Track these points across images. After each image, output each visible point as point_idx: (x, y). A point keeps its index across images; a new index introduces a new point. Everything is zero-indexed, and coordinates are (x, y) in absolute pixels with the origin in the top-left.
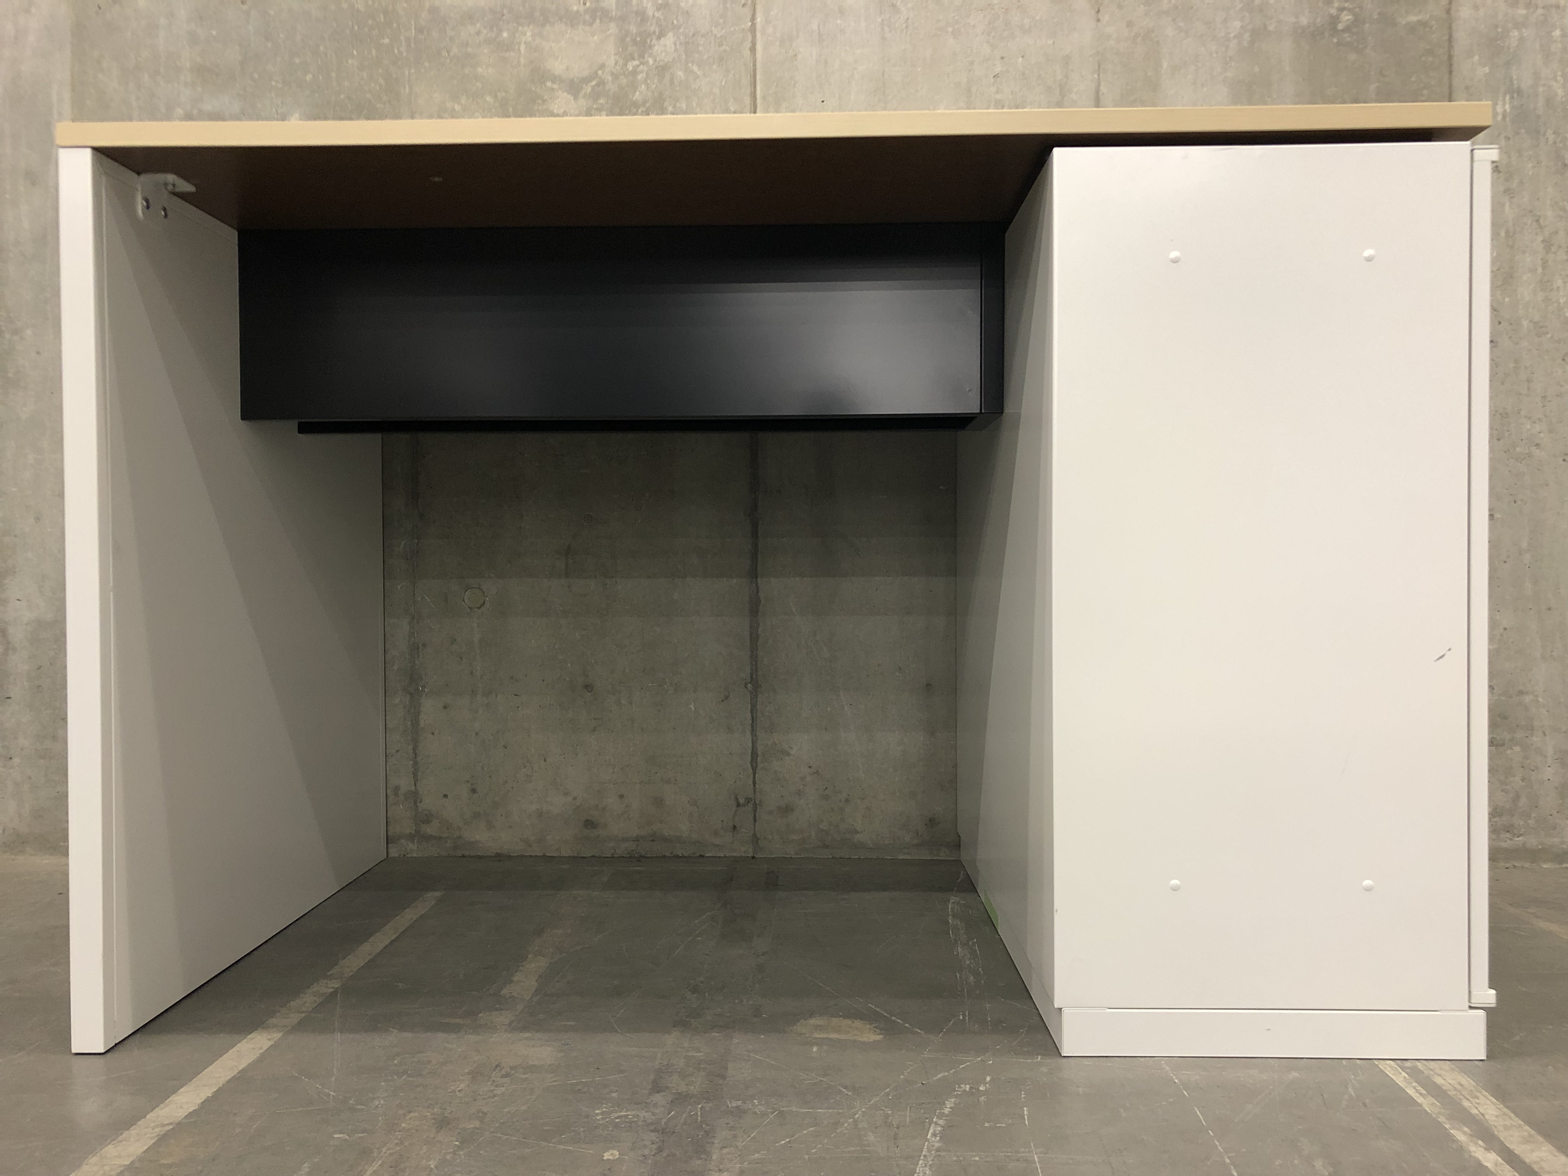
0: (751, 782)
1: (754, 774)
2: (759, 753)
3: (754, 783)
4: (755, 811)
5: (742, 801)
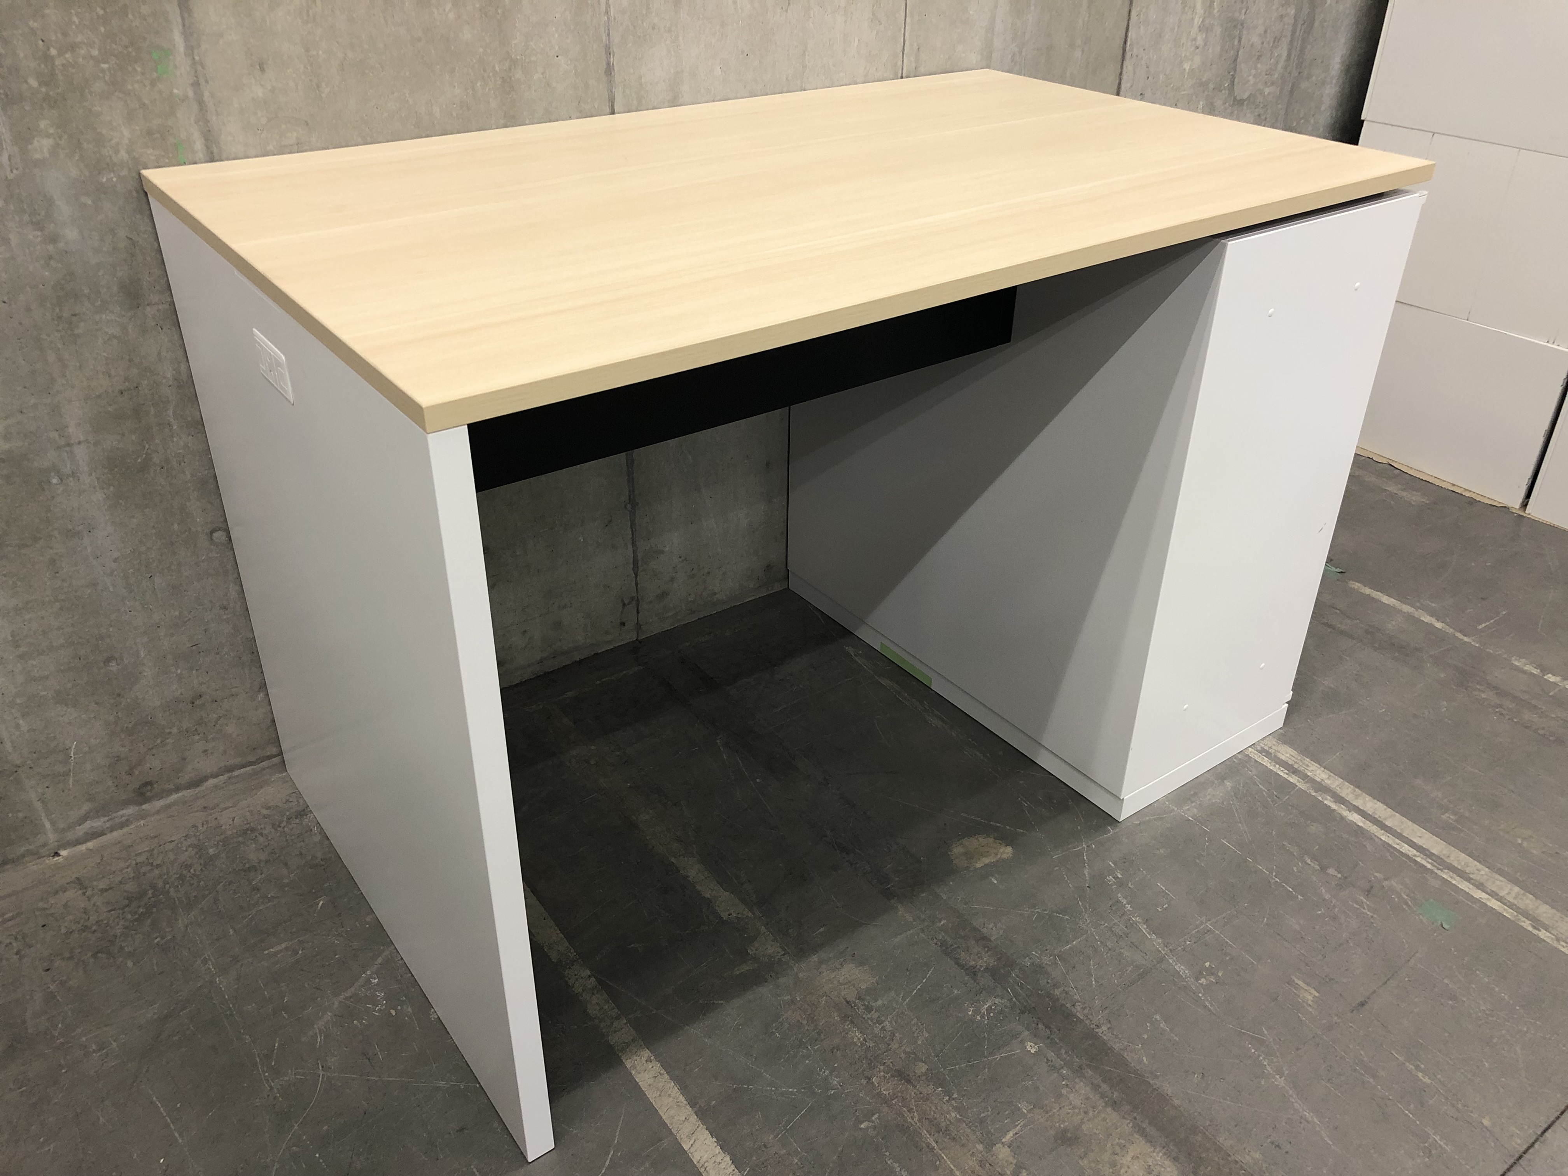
0: (633, 584)
1: (636, 576)
2: (639, 558)
3: (637, 585)
4: (638, 605)
5: (626, 602)
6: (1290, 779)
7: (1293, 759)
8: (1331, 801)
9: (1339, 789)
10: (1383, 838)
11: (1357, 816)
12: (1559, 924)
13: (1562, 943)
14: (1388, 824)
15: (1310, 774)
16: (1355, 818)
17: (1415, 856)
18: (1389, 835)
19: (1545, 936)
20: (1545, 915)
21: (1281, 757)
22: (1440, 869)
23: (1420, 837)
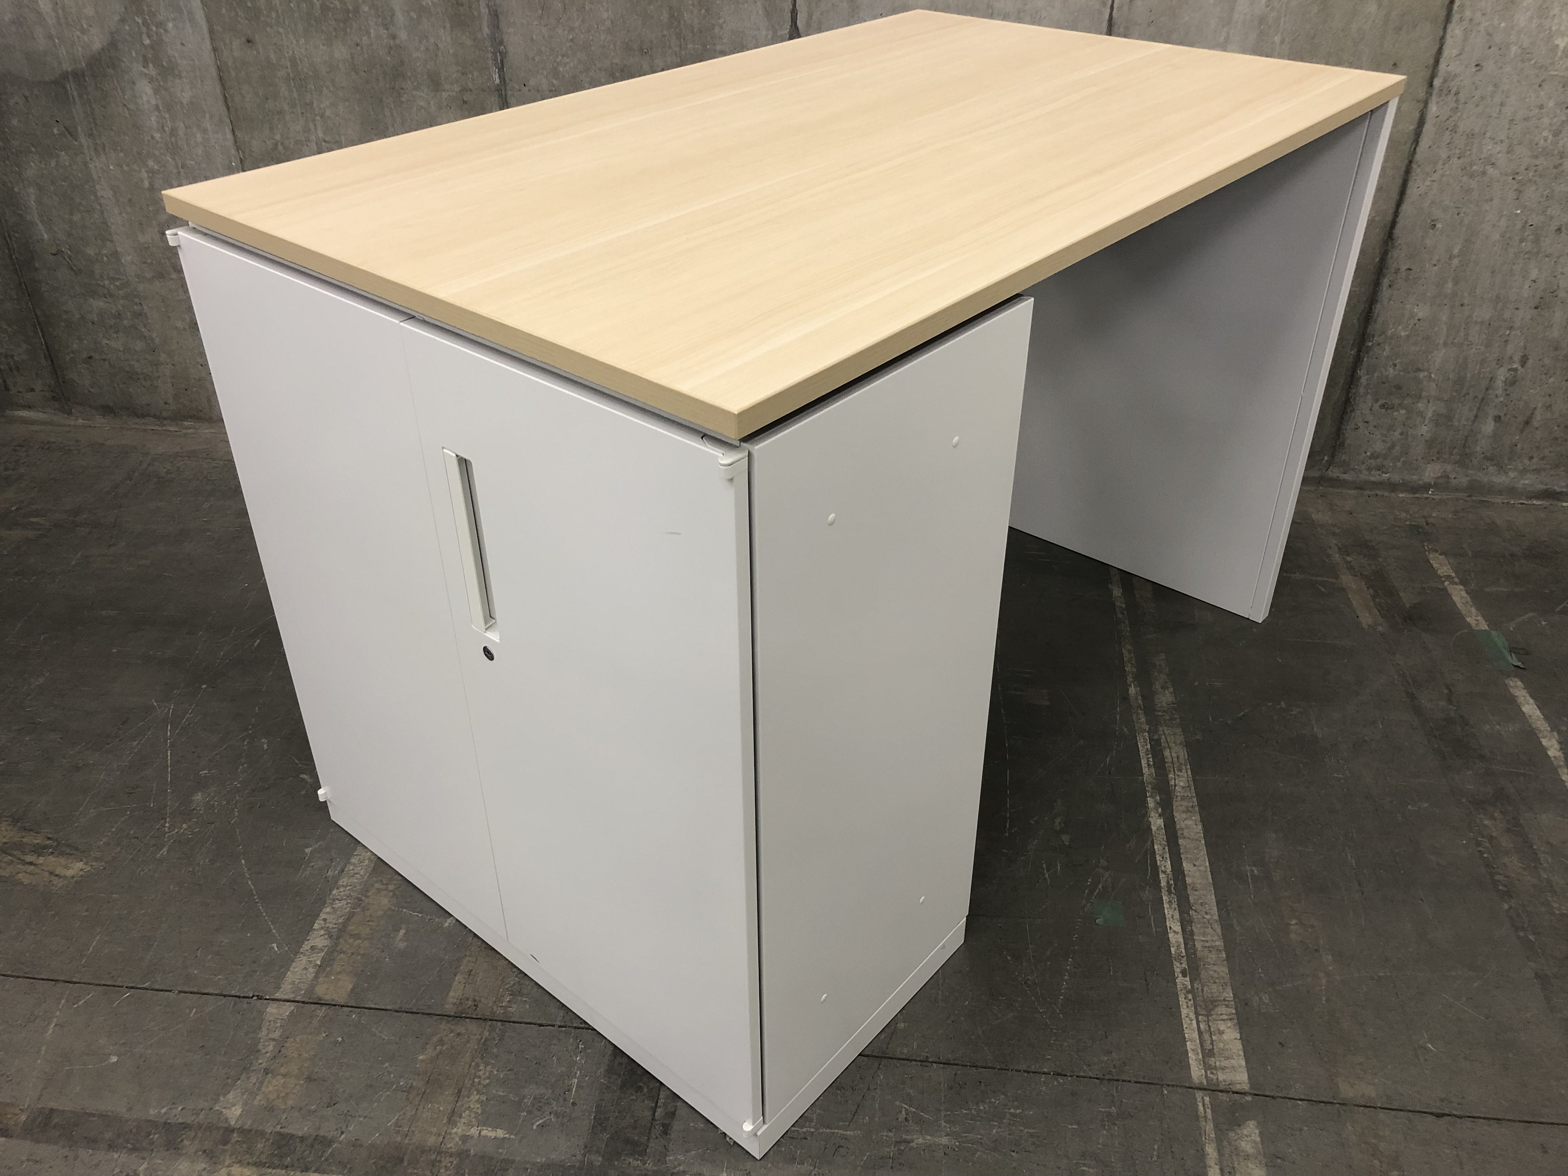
6: (1145, 770)
7: (1175, 759)
8: (1155, 801)
9: (1179, 798)
10: (1156, 847)
11: (1160, 822)
12: (1215, 986)
13: (1190, 996)
14: (1181, 841)
15: (1171, 776)
16: (1157, 822)
17: (1164, 872)
18: (1167, 848)
19: (1183, 981)
20: (1211, 973)
21: (1167, 753)
22: (1169, 892)
23: (1195, 865)
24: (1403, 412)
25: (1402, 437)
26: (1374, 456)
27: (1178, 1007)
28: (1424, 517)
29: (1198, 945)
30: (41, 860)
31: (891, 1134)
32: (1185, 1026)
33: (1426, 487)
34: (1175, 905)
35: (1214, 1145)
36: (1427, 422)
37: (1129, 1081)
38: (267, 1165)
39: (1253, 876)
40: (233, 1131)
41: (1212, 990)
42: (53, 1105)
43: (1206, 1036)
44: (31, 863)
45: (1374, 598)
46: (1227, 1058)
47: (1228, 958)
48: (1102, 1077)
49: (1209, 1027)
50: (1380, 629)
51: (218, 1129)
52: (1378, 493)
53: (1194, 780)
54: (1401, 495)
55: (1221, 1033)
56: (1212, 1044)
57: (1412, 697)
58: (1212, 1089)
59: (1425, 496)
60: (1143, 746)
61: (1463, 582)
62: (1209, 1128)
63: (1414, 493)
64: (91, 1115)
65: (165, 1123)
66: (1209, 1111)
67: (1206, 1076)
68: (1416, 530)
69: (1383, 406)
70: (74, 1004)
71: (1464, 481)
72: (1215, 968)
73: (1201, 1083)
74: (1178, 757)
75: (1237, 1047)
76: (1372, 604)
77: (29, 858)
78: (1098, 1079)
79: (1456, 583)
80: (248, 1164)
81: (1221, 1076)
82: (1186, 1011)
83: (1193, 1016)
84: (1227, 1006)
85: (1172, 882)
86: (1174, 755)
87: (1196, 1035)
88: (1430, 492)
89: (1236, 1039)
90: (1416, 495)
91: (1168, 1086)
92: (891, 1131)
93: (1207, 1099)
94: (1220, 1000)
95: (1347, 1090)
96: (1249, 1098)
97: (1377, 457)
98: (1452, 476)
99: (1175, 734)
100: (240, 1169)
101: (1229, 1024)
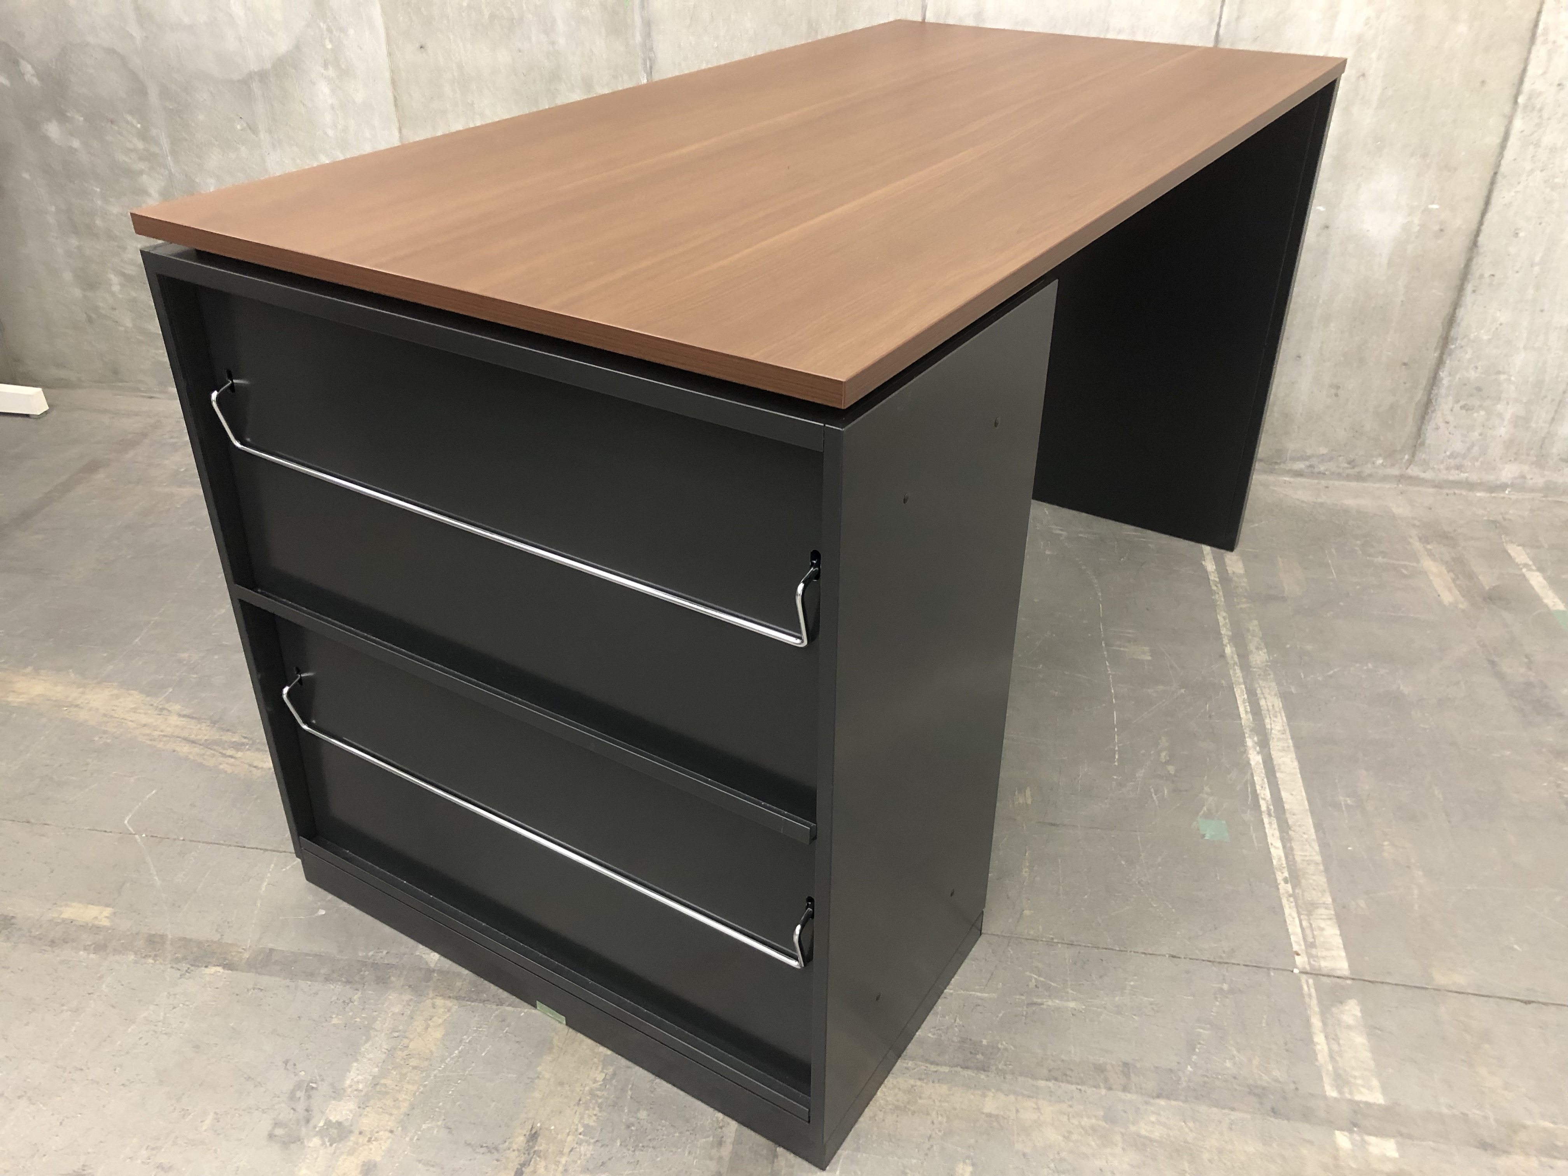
6: (1243, 715)
7: (1270, 708)
8: (1253, 741)
9: (1275, 740)
10: (1255, 778)
11: (1259, 758)
12: (1314, 892)
13: (1292, 899)
14: (1278, 775)
15: (1267, 721)
16: (1255, 758)
17: (1264, 799)
18: (1265, 780)
19: (1285, 888)
20: (1311, 881)
21: (1262, 702)
22: (1270, 815)
23: (1292, 795)
24: (1482, 413)
25: (1480, 437)
26: (1453, 456)
27: (1282, 907)
28: (1501, 514)
29: (1298, 859)
30: (240, 754)
31: (1023, 998)
32: (1288, 922)
33: (1503, 487)
34: (1275, 826)
35: (1318, 1016)
36: (1506, 423)
37: (1239, 964)
38: (466, 999)
39: (1347, 806)
40: (434, 971)
41: (1312, 895)
42: (271, 945)
43: (1308, 932)
44: (231, 757)
45: (1454, 580)
46: (1327, 949)
47: (1327, 870)
48: (1212, 959)
49: (1311, 924)
50: (1461, 606)
51: (420, 969)
52: (1457, 491)
53: (1288, 725)
54: (1478, 494)
55: (1322, 929)
56: (1314, 937)
57: (1493, 663)
58: (1315, 974)
59: (1502, 495)
60: (1239, 696)
61: (1541, 569)
62: (1314, 1003)
63: (1492, 492)
64: (307, 955)
65: (373, 963)
66: (1313, 991)
67: (1309, 963)
68: (1495, 524)
69: (1463, 407)
70: (282, 868)
71: (1540, 481)
72: (1314, 878)
73: (1305, 968)
74: (1273, 706)
75: (1338, 941)
76: (1452, 585)
77: (230, 752)
78: (1210, 961)
79: (1532, 570)
80: (450, 997)
81: (1323, 964)
82: (1290, 911)
83: (1295, 915)
84: (1326, 908)
85: (1272, 807)
86: (1270, 704)
87: (1299, 930)
88: (1507, 492)
89: (1335, 934)
90: (1493, 495)
91: (1274, 969)
92: (1022, 995)
93: (1311, 981)
94: (1320, 904)
95: (1441, 978)
96: (1349, 982)
97: (1455, 458)
98: (1529, 477)
99: (1269, 687)
100: (442, 1001)
101: (1329, 922)
